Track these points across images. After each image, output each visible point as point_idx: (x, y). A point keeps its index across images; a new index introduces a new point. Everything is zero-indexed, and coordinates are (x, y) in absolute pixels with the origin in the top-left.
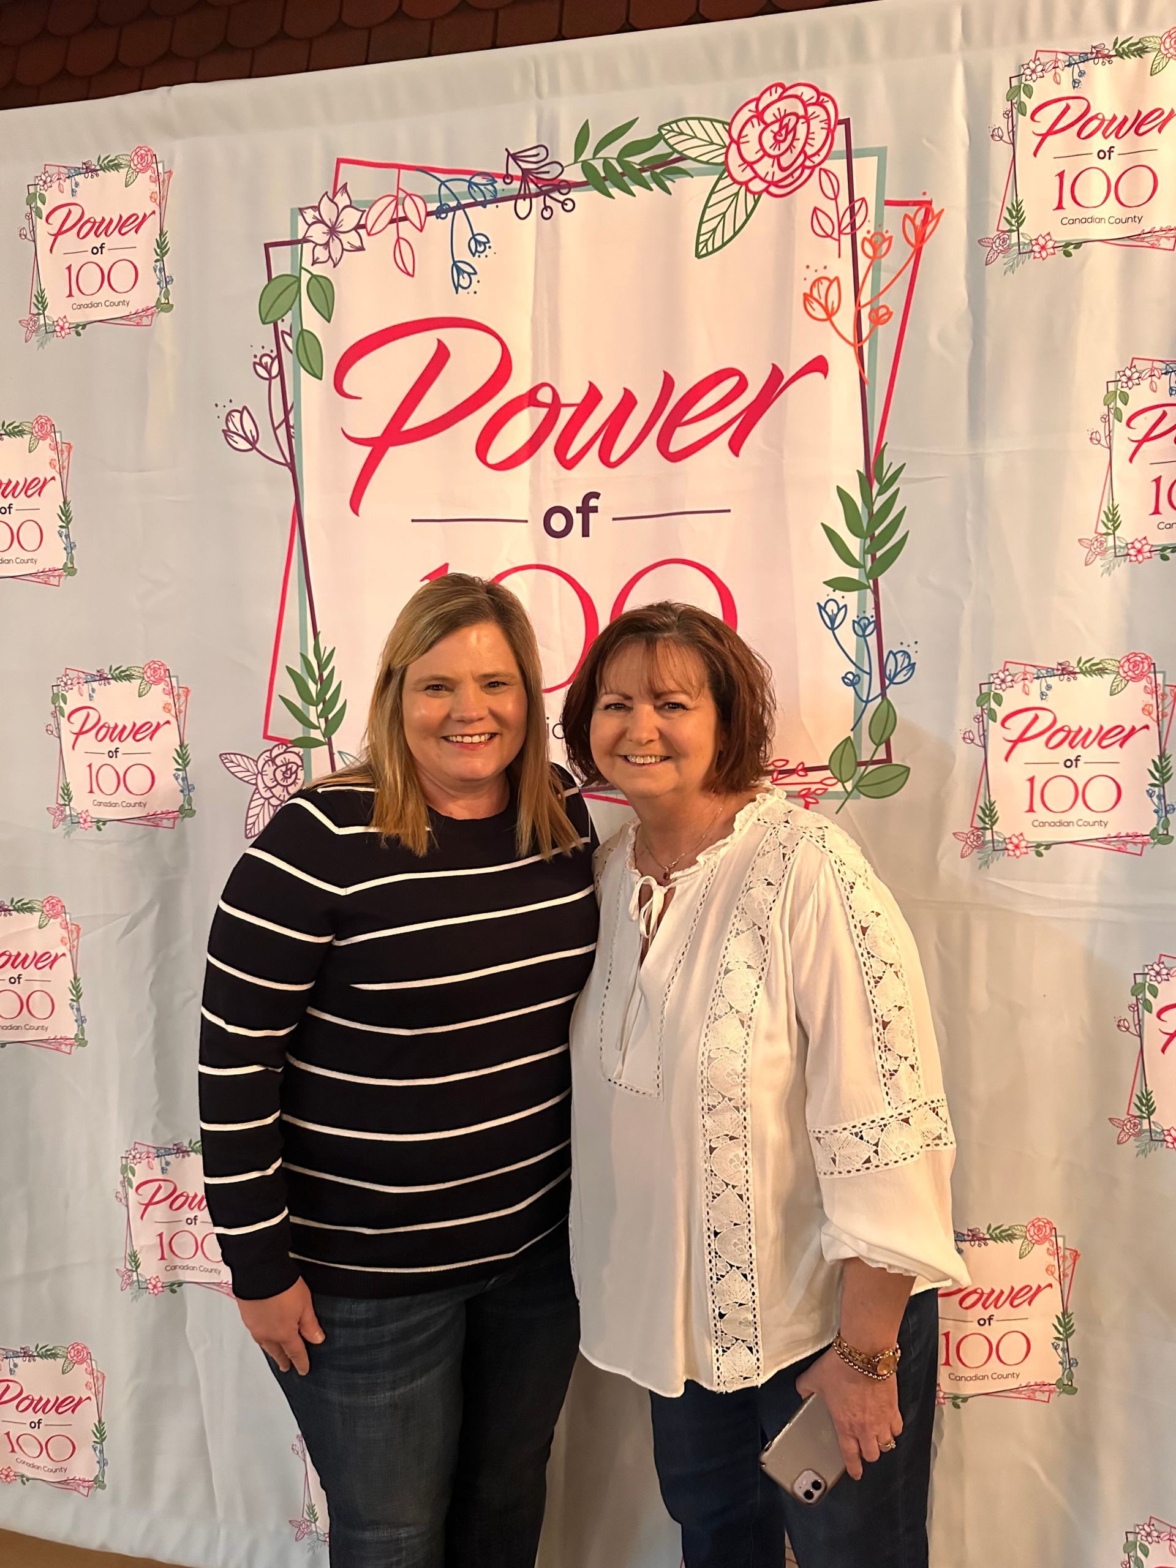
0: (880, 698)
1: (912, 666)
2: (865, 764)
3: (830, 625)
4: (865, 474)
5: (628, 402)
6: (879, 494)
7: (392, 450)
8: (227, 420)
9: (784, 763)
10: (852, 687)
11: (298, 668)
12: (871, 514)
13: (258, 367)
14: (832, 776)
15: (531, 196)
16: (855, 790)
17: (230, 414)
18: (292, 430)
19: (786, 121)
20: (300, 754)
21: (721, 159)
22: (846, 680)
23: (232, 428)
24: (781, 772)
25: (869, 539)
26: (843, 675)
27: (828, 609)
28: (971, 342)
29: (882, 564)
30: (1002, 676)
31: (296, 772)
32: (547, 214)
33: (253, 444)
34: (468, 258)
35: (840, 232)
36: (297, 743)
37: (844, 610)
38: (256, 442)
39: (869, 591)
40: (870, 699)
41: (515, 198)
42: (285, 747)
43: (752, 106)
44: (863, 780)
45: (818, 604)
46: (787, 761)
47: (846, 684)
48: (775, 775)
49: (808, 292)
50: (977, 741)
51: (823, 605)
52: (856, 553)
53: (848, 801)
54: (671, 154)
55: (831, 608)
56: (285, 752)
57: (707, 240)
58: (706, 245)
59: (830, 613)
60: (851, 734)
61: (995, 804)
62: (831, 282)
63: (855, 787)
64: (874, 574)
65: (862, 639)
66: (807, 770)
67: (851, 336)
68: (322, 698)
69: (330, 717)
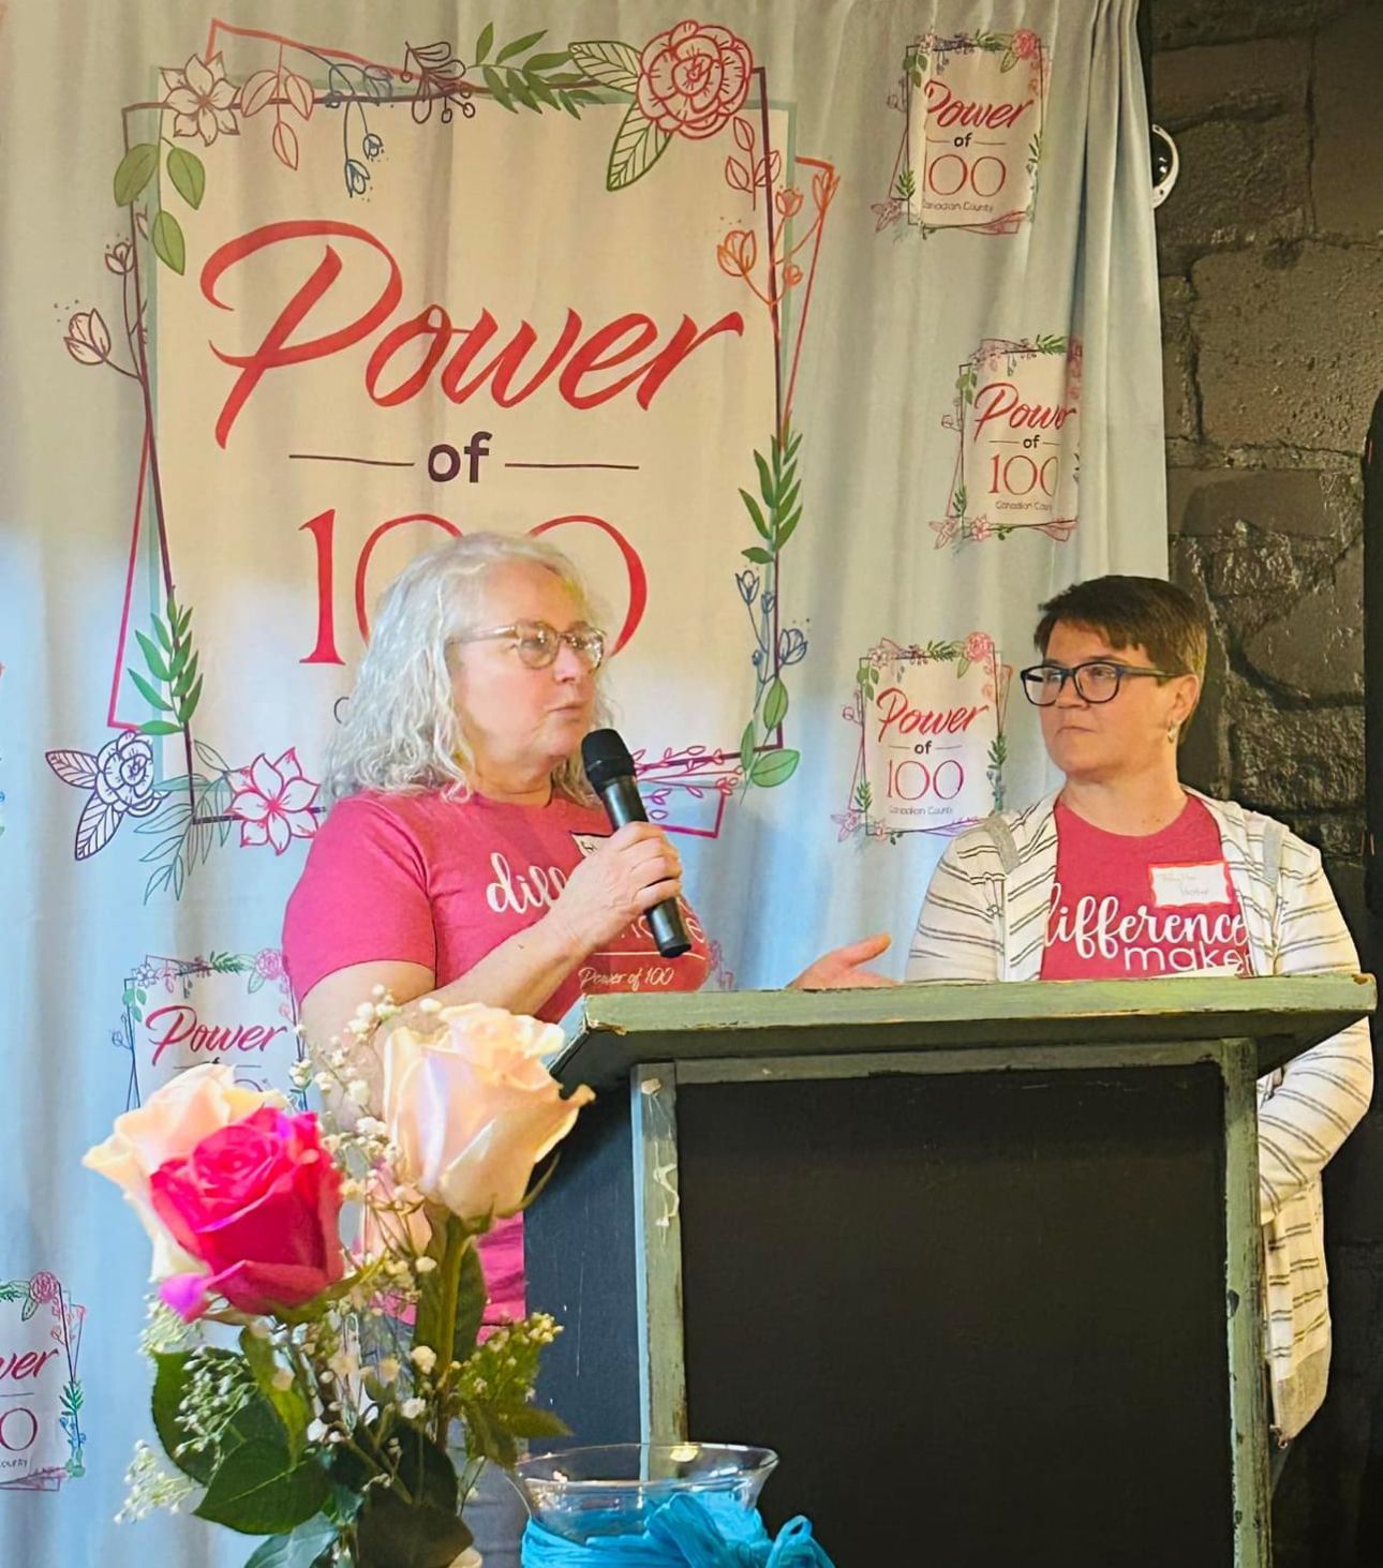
0: (774, 678)
1: (804, 645)
2: (759, 750)
3: (746, 599)
4: (776, 439)
5: (526, 338)
7: (268, 374)
8: (71, 325)
9: (700, 750)
11: (149, 633)
12: (778, 482)
13: (110, 259)
14: (742, 764)
15: (432, 98)
17: (73, 317)
18: (144, 336)
19: (699, 59)
20: (150, 744)
21: (633, 89)
22: (753, 659)
23: (78, 336)
24: (696, 761)
25: (776, 509)
26: (750, 654)
27: (746, 582)
31: (144, 767)
32: (446, 117)
33: (103, 356)
34: (362, 158)
35: (755, 184)
36: (146, 729)
38: (106, 353)
39: (771, 563)
40: (767, 679)
41: (413, 99)
42: (132, 736)
43: (665, 40)
45: (737, 575)
46: (704, 748)
47: (753, 663)
48: (690, 763)
49: (723, 245)
50: (856, 718)
51: (741, 576)
52: (767, 522)
54: (580, 77)
55: (748, 580)
56: (133, 742)
57: (619, 173)
58: (618, 179)
59: (747, 586)
61: (869, 786)
62: (746, 236)
64: (776, 547)
66: (723, 757)
67: (766, 294)
68: (178, 671)
69: (187, 695)
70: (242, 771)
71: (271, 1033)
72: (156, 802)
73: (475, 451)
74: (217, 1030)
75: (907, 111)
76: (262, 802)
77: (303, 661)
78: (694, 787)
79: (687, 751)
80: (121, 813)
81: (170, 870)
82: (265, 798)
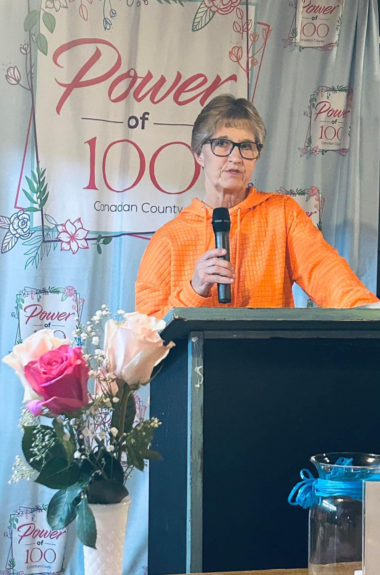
5: (163, 80)
7: (75, 90)
11: (30, 177)
13: (22, 49)
17: (9, 69)
18: (33, 76)
20: (29, 214)
23: (10, 75)
31: (27, 222)
32: (138, 5)
34: (109, 18)
35: (243, 31)
36: (28, 209)
38: (19, 81)
42: (23, 212)
49: (231, 51)
57: (196, 25)
58: (196, 27)
62: (239, 48)
67: (245, 68)
68: (40, 190)
69: (43, 198)
70: (62, 225)
71: (69, 315)
72: (30, 235)
73: (144, 119)
74: (50, 313)
75: (296, 8)
76: (68, 236)
77: (84, 188)
80: (18, 238)
81: (34, 258)
82: (69, 234)
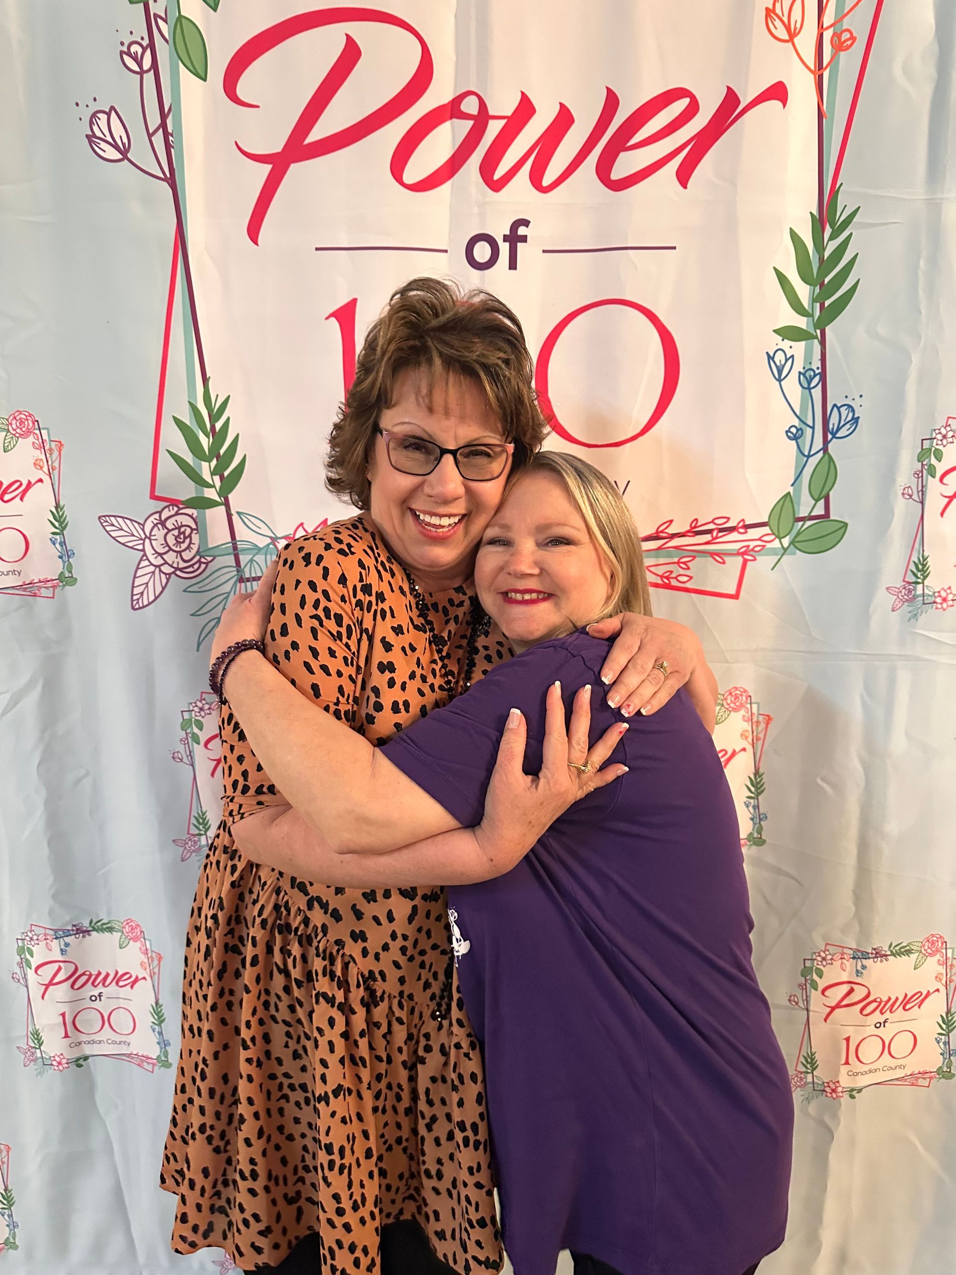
0: (822, 452)
1: (856, 420)
2: (802, 519)
3: (777, 377)
4: (818, 217)
5: (564, 121)
6: (831, 239)
7: (293, 167)
8: (91, 123)
9: (725, 520)
10: (794, 442)
11: (187, 418)
12: (821, 260)
13: (125, 57)
14: (770, 532)
16: (792, 546)
17: (94, 115)
18: (171, 138)
20: (194, 516)
22: (790, 434)
23: (99, 134)
24: (720, 530)
25: (818, 287)
26: (787, 429)
27: (777, 359)
28: (935, 75)
29: (831, 313)
30: (943, 431)
31: (190, 536)
33: (124, 152)
36: (189, 503)
37: (791, 360)
39: (816, 341)
40: (811, 453)
42: (176, 509)
44: (801, 535)
45: (767, 353)
46: (728, 519)
47: (789, 438)
48: (715, 533)
49: (771, 7)
50: (915, 497)
51: (772, 355)
52: (805, 302)
53: (785, 557)
55: (780, 358)
56: (177, 514)
59: (778, 364)
60: (791, 490)
61: (928, 560)
63: (792, 543)
64: (821, 325)
65: (807, 391)
66: (747, 527)
67: (811, 62)
68: (217, 453)
69: (227, 474)
72: (203, 566)
78: (718, 555)
79: (713, 522)
80: (168, 575)
